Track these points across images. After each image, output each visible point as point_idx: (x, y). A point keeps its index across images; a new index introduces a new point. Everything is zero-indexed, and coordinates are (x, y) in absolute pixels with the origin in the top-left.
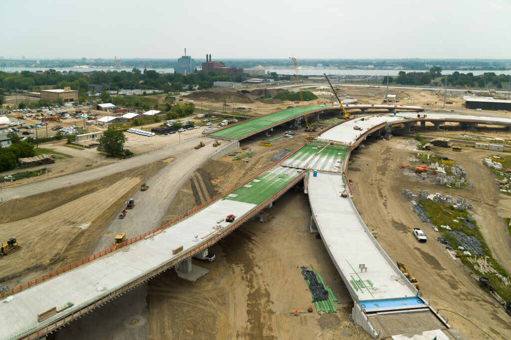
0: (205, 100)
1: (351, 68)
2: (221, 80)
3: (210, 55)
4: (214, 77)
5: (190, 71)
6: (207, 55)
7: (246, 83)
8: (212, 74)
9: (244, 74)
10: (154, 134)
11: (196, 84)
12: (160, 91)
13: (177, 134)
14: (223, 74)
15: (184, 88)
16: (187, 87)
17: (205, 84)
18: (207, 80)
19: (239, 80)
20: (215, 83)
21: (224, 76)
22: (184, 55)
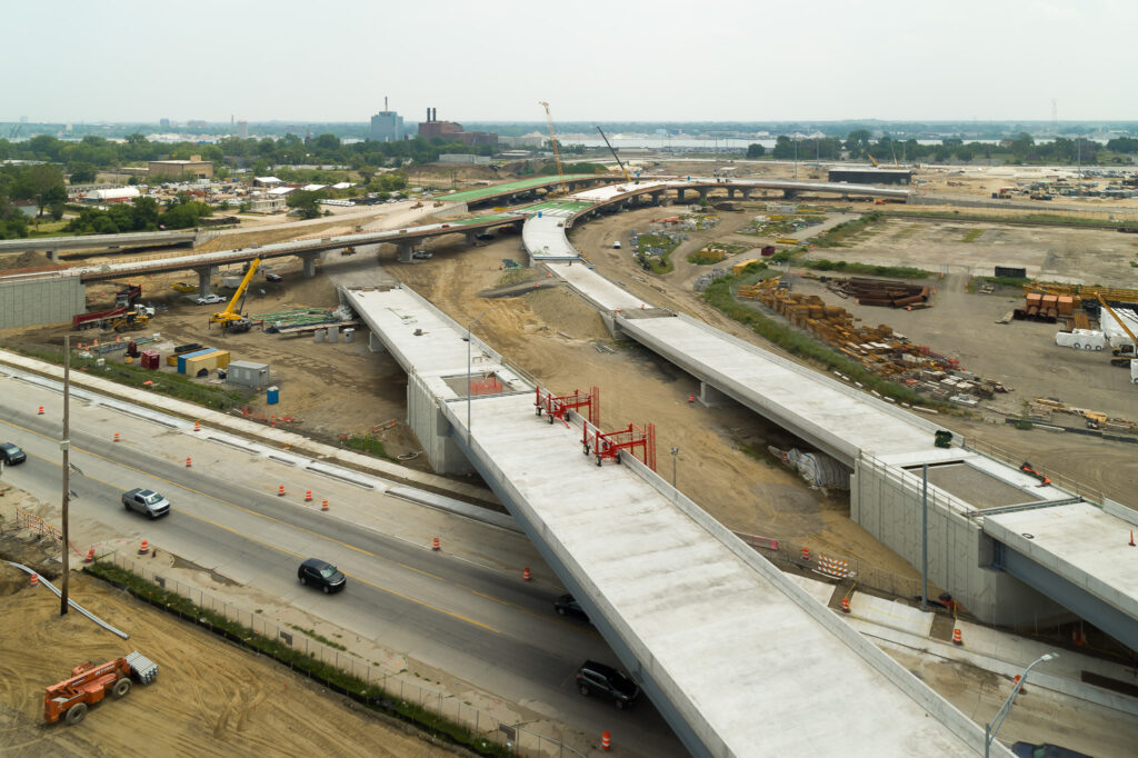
0: (424, 176)
1: (722, 136)
2: (454, 151)
3: (434, 109)
4: (440, 147)
5: (394, 136)
6: (429, 109)
7: (499, 157)
8: (437, 142)
9: (497, 145)
10: (353, 203)
11: (407, 156)
12: (345, 167)
13: (384, 205)
14: (458, 142)
15: (387, 163)
16: (392, 160)
17: (424, 156)
18: (429, 150)
19: (487, 152)
20: (442, 157)
21: (459, 145)
22: (383, 110)
